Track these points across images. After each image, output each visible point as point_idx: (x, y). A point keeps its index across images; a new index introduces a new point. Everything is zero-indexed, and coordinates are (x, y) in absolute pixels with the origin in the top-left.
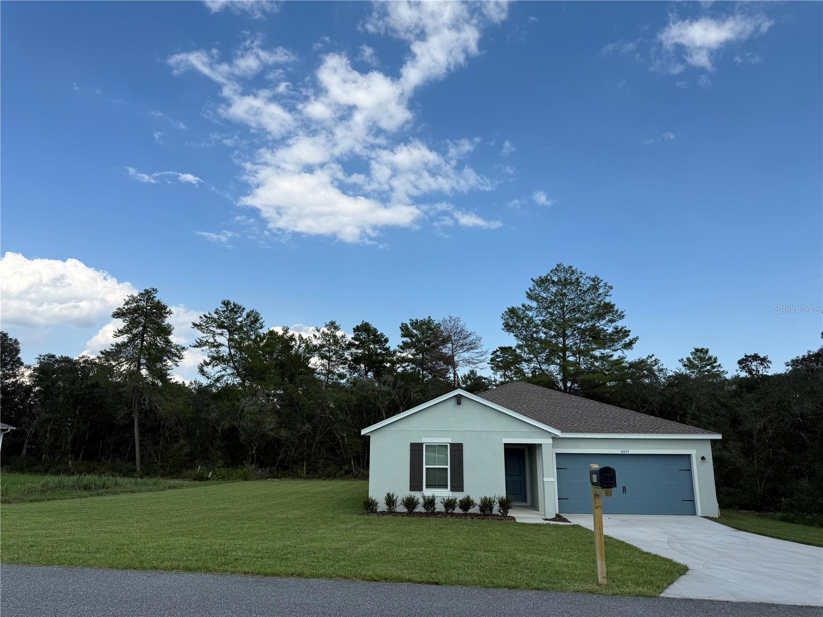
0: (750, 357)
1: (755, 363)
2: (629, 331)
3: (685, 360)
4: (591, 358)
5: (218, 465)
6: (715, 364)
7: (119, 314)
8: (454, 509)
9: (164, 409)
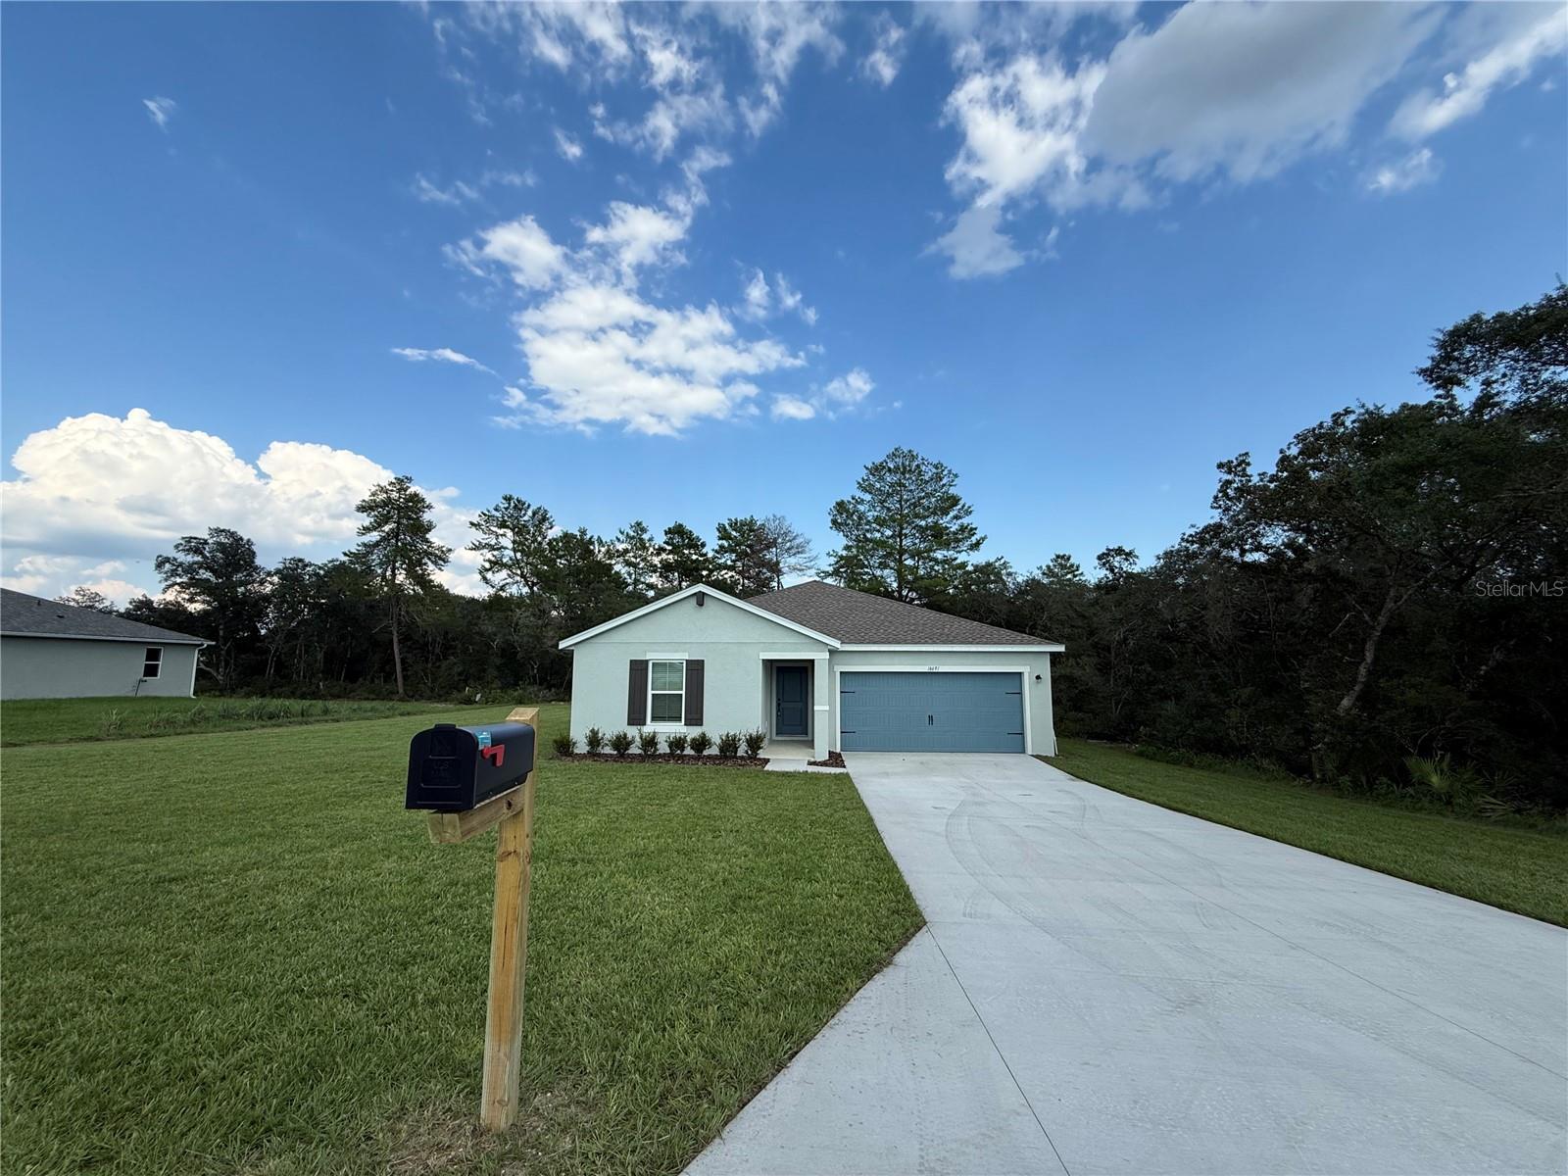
0: (1112, 550)
1: (1118, 558)
2: (976, 529)
3: (1044, 567)
4: (930, 561)
5: (494, 686)
6: (1076, 573)
7: (363, 508)
8: (683, 750)
9: (424, 621)
